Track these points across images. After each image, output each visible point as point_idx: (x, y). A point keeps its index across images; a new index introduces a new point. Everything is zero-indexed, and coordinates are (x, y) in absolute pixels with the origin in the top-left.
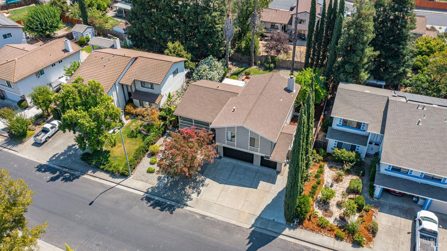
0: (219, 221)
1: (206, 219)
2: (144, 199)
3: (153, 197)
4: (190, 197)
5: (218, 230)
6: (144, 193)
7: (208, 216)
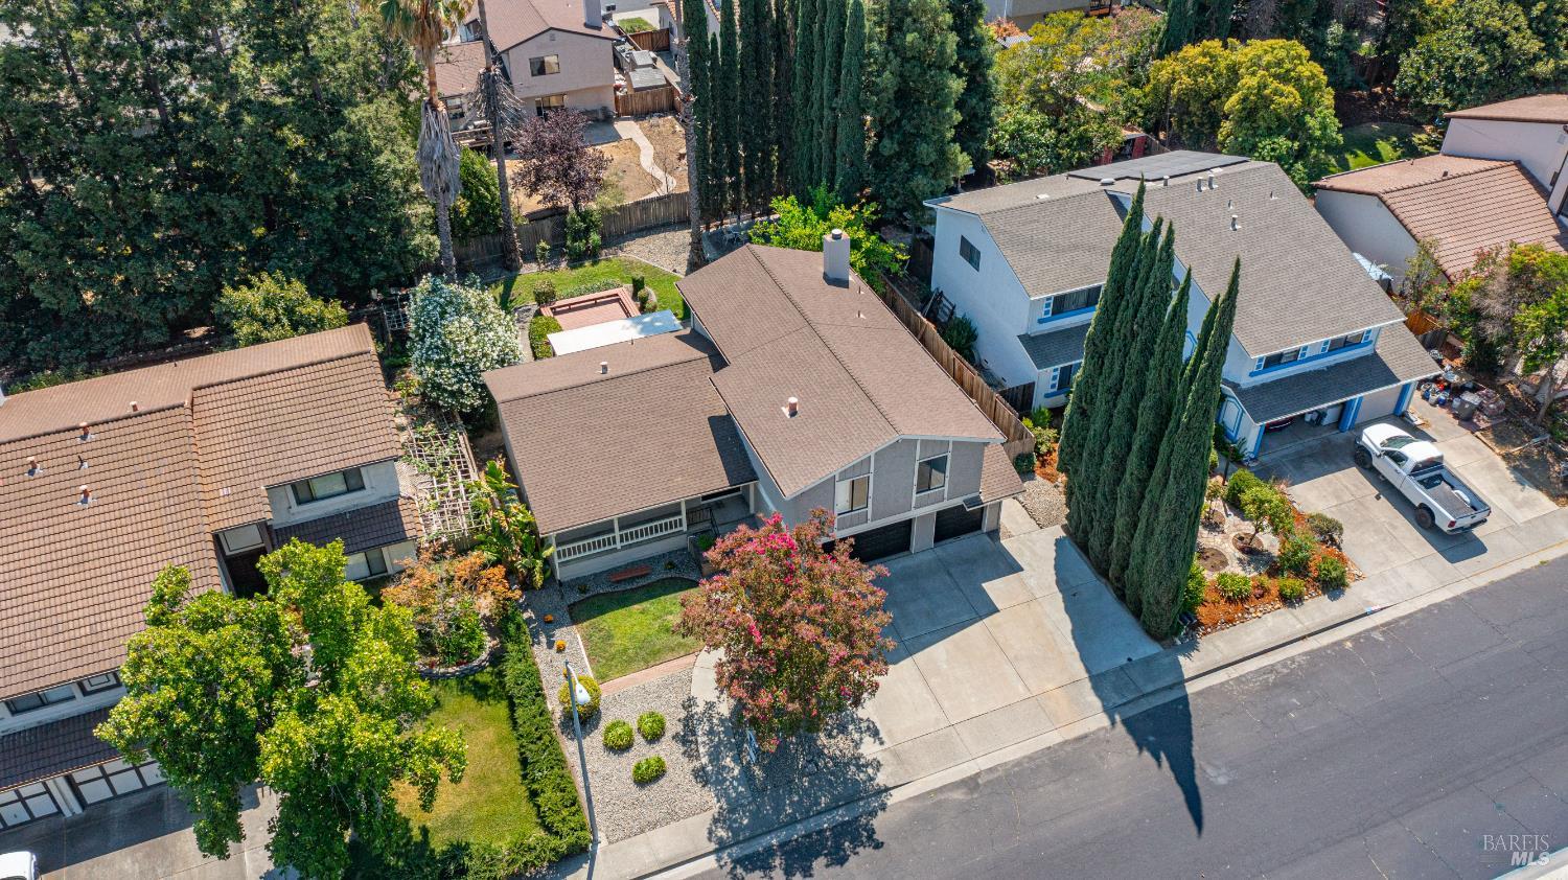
0: (1018, 763)
1: (985, 785)
2: (739, 870)
3: (759, 846)
4: (862, 761)
5: (1051, 787)
6: (713, 858)
7: (978, 775)
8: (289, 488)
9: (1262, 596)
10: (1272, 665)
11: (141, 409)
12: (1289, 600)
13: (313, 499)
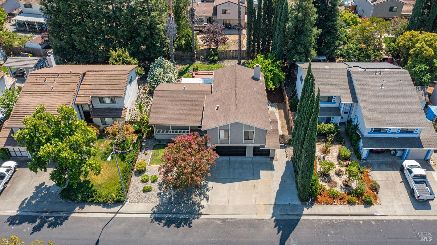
0: (240, 220)
1: (227, 222)
2: (154, 220)
3: (162, 216)
4: (200, 205)
5: (244, 229)
6: (150, 215)
7: (227, 219)
8: (98, 98)
9: (342, 199)
10: (332, 220)
11: (72, 73)
12: (350, 203)
13: (104, 103)
